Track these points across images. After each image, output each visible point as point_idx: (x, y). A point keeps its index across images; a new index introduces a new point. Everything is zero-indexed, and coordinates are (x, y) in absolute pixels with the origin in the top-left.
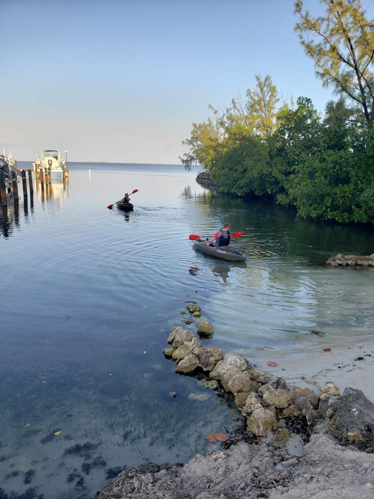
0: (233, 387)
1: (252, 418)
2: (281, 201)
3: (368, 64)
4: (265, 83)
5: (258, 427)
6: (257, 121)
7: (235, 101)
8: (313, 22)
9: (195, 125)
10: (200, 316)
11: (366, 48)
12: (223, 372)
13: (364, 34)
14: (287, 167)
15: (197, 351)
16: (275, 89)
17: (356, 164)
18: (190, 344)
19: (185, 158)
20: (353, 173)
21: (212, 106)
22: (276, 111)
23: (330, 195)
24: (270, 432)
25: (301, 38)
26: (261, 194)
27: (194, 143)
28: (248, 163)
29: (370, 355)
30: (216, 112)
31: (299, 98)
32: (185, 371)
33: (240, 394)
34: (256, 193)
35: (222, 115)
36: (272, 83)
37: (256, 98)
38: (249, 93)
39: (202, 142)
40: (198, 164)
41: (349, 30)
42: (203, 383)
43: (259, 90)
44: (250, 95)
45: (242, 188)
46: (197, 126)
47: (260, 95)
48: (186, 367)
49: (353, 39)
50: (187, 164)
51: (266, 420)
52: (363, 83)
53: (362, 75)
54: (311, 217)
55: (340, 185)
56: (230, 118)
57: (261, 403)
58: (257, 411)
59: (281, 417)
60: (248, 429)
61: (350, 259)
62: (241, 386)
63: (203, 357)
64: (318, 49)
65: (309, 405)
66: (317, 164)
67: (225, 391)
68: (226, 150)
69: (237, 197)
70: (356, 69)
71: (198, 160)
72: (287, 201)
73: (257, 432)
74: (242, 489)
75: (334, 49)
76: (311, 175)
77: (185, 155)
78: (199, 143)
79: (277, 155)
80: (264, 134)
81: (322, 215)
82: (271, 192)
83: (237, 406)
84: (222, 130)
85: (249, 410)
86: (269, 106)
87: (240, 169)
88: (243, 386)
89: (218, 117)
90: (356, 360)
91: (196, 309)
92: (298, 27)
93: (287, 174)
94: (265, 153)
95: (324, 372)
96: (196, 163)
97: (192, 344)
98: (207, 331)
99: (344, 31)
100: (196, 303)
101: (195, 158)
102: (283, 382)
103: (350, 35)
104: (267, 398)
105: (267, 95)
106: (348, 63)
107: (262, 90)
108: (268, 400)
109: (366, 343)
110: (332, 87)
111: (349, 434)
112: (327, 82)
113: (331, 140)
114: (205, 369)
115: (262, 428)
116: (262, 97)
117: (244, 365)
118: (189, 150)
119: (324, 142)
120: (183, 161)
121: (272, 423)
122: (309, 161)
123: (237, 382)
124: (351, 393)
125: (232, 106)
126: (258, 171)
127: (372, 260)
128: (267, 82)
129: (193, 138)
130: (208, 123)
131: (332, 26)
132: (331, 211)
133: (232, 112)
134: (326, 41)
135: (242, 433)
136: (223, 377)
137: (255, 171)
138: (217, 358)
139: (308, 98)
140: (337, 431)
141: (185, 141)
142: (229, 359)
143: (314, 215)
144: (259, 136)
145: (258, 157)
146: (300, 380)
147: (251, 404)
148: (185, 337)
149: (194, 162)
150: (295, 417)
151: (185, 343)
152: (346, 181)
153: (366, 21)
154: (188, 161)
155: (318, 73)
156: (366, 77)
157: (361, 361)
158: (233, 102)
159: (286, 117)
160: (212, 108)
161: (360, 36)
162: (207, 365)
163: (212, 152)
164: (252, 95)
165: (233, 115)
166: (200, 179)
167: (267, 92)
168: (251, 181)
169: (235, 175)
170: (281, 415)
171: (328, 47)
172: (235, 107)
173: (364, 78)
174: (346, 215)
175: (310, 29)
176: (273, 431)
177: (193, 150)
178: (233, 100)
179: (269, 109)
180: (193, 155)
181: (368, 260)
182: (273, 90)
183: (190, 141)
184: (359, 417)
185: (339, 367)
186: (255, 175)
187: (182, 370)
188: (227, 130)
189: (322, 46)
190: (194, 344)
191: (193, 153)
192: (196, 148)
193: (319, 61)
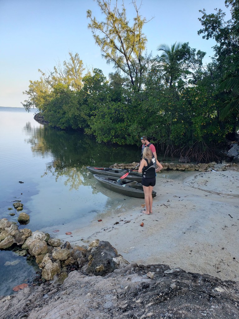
0: (35, 252)
1: (44, 270)
2: (87, 133)
3: (131, 53)
4: (75, 58)
5: (48, 275)
6: (72, 82)
7: (56, 68)
8: (98, 24)
9: (31, 82)
10: (22, 209)
11: (129, 44)
12: (29, 244)
13: (128, 35)
14: (90, 111)
15: (13, 233)
16: (82, 62)
17: (128, 111)
18: (9, 229)
19: (25, 103)
20: (125, 116)
21: (41, 70)
22: (83, 76)
23: (113, 129)
24: (55, 277)
25: (93, 33)
26: (76, 128)
27: (32, 93)
28: (65, 108)
29: (123, 220)
30: (44, 74)
31: (95, 69)
32: (5, 247)
33: (39, 256)
34: (72, 127)
35: (48, 76)
36: (80, 58)
37: (70, 67)
38: (65, 64)
39: (37, 94)
40: (35, 107)
41: (120, 32)
42: (17, 254)
43: (71, 62)
44: (66, 65)
45: (64, 124)
46: (33, 83)
47: (73, 65)
48: (5, 245)
49: (122, 37)
50: (27, 107)
51: (53, 269)
52: (130, 63)
53: (128, 59)
54: (104, 142)
55: (119, 123)
56: (54, 78)
57: (51, 260)
58: (48, 265)
59: (64, 266)
60: (42, 277)
61: (122, 166)
62: (40, 251)
63: (17, 236)
64: (104, 41)
65: (81, 255)
66: (106, 110)
67: (31, 256)
68: (52, 99)
69: (61, 130)
70: (125, 55)
71: (35, 105)
72: (91, 133)
73: (47, 278)
74: (15, 316)
75: (112, 42)
76: (103, 117)
77: (25, 101)
78: (35, 94)
79: (84, 104)
80: (76, 90)
81: (110, 141)
82: (82, 127)
83: (38, 264)
84: (50, 86)
85: (43, 265)
86: (78, 72)
87: (61, 112)
88: (42, 251)
89: (45, 78)
90: (115, 224)
91: (19, 205)
92: (90, 26)
93: (90, 116)
94: (75, 102)
95: (95, 234)
96: (33, 107)
97: (10, 229)
98: (25, 219)
99: (117, 32)
100: (20, 201)
101: (33, 103)
102: (68, 244)
103: (120, 34)
104: (54, 255)
105: (77, 66)
106: (121, 51)
107: (73, 62)
108: (55, 256)
109: (123, 213)
110: (112, 64)
111: (97, 267)
112: (109, 61)
113: (113, 96)
114: (18, 244)
115: (50, 275)
116: (74, 66)
117: (44, 237)
118: (28, 98)
119: (109, 97)
120: (24, 105)
121: (57, 271)
122: (101, 108)
123: (37, 249)
124: (102, 244)
125: (54, 71)
126: (72, 113)
127: (133, 166)
128: (77, 57)
129: (30, 90)
130: (40, 81)
131: (110, 28)
132: (115, 138)
133: (54, 74)
134: (107, 37)
135: (37, 281)
136: (29, 247)
137: (70, 113)
138: (27, 236)
139: (100, 69)
140: (92, 268)
141: (25, 92)
142: (34, 235)
143: (105, 141)
144: (72, 91)
145: (72, 104)
146: (80, 241)
147: (45, 261)
148: (6, 225)
149: (32, 106)
150: (72, 264)
151: (6, 229)
152: (122, 120)
153: (129, 28)
154: (28, 105)
155: (103, 55)
156: (131, 60)
157: (117, 224)
158: (55, 69)
159: (87, 80)
160: (41, 71)
161: (126, 36)
162: (20, 241)
163: (42, 100)
164: (67, 65)
165: (56, 77)
166: (37, 117)
167: (77, 63)
168: (68, 119)
169: (58, 115)
170: (64, 265)
171: (108, 41)
172: (56, 72)
173: (130, 61)
174: (123, 140)
175: (97, 28)
176: (58, 275)
177: (31, 98)
178: (55, 67)
179: (79, 75)
180: (31, 101)
181: (131, 166)
182: (81, 62)
183: (28, 92)
184: (104, 257)
185: (104, 230)
186: (70, 116)
187: (2, 247)
188: (52, 86)
189: (106, 39)
190: (12, 228)
191: (31, 100)
192: (33, 97)
193: (103, 48)
